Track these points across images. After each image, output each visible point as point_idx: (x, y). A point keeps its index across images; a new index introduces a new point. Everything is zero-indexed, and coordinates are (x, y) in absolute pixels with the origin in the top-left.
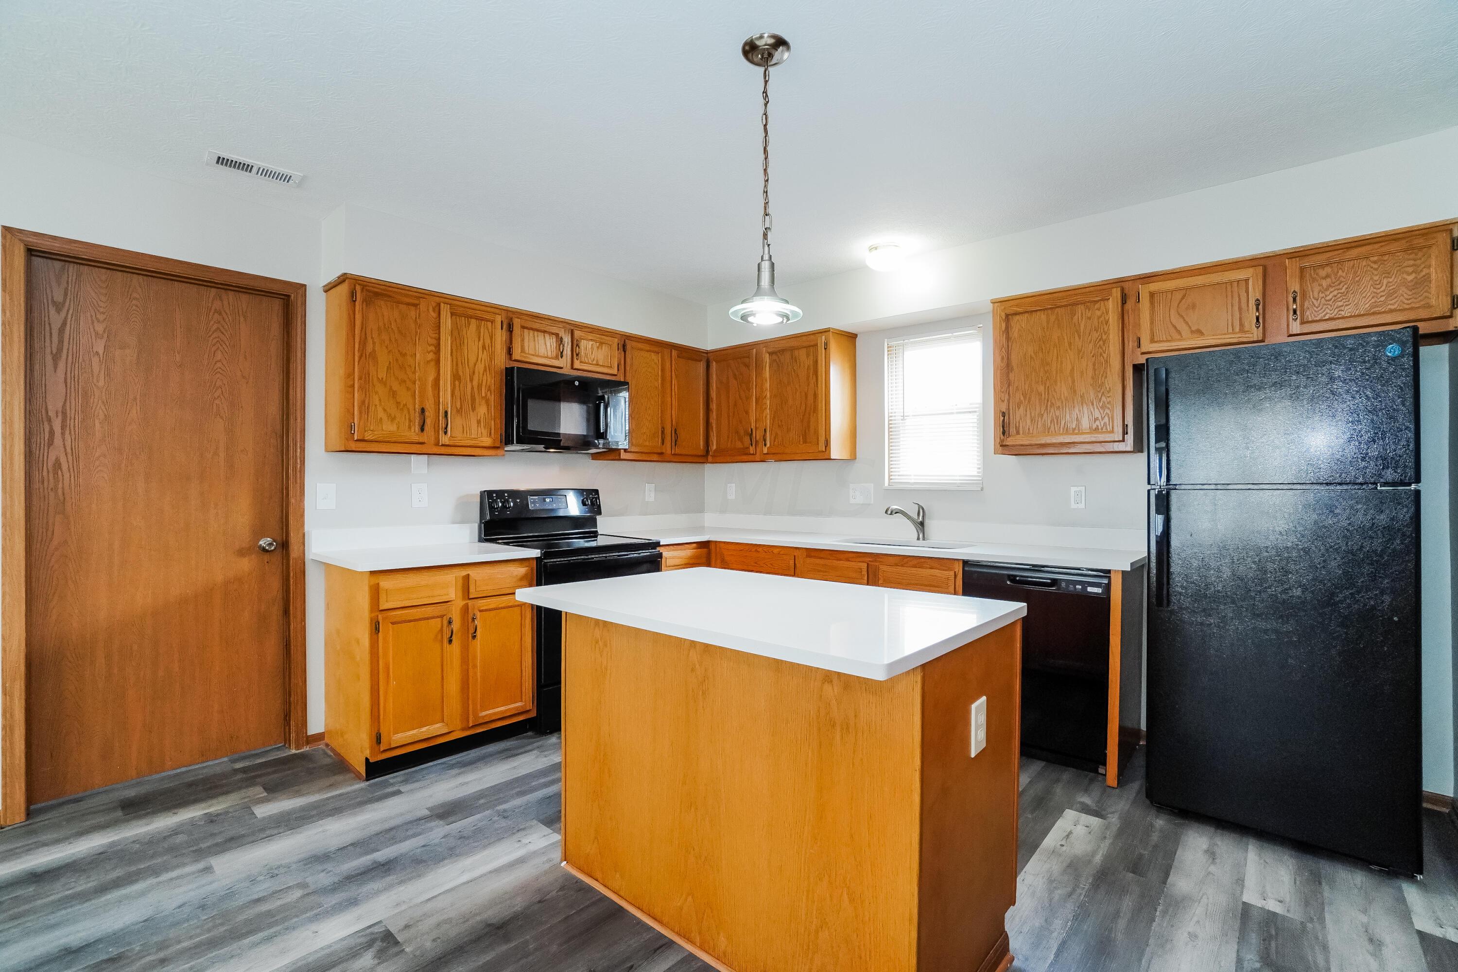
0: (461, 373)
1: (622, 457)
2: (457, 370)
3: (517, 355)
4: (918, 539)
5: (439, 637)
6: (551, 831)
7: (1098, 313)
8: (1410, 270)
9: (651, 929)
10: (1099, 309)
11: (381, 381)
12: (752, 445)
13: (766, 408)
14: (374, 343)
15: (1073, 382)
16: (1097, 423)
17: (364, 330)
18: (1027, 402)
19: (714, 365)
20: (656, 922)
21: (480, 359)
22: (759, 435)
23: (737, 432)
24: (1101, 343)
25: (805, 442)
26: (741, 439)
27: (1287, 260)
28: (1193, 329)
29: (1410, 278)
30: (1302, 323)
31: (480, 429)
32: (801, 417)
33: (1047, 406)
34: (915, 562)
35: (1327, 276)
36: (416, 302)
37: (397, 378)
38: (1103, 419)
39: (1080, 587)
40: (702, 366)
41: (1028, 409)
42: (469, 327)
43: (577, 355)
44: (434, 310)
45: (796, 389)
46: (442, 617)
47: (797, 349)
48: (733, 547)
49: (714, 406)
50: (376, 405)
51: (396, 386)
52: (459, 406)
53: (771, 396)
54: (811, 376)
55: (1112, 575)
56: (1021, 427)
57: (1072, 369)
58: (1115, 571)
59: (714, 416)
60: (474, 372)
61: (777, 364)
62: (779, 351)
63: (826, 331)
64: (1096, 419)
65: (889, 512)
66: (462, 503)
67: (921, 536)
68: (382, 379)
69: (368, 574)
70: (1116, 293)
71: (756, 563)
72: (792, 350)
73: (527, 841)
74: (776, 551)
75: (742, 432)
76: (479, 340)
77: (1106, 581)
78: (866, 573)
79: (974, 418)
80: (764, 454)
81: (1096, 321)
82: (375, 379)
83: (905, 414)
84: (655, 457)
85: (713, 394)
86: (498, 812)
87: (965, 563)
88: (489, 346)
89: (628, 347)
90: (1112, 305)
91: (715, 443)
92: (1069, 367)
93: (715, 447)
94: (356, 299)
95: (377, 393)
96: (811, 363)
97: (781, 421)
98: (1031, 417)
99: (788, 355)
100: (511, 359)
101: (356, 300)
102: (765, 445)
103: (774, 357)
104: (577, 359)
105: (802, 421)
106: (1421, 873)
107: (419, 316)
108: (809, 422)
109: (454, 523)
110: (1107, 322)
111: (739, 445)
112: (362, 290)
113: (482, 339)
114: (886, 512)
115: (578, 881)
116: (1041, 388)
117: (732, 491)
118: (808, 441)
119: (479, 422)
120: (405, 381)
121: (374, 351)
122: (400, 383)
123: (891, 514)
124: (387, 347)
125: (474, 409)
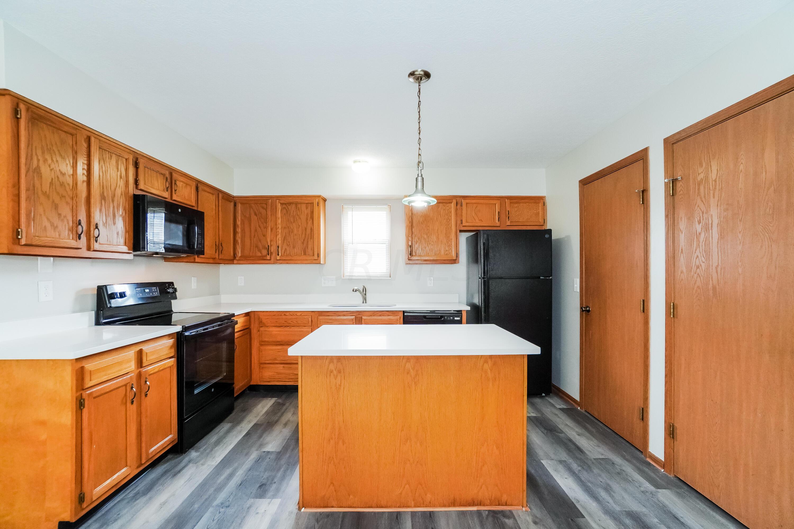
0: (105, 194)
1: (196, 261)
2: (103, 193)
3: (142, 186)
4: (363, 303)
5: (124, 401)
6: (269, 500)
7: (448, 208)
8: (535, 209)
9: (383, 513)
10: (448, 207)
11: (45, 194)
12: (268, 255)
13: (278, 234)
14: (38, 160)
15: (438, 235)
16: (447, 252)
17: (30, 146)
18: (420, 241)
19: (239, 206)
20: (384, 508)
21: (118, 186)
22: (273, 249)
23: (257, 247)
24: (449, 220)
25: (305, 254)
26: (260, 251)
27: (506, 200)
28: (480, 219)
29: (535, 212)
30: (511, 222)
31: (118, 239)
32: (303, 241)
33: (428, 244)
34: (380, 314)
35: (516, 207)
36: (74, 132)
37: (58, 193)
38: (449, 250)
39: (452, 318)
40: (232, 204)
41: (420, 245)
42: (111, 159)
43: (175, 191)
44: (85, 141)
45: (299, 226)
46: (126, 385)
47: (300, 203)
48: (268, 314)
49: (239, 230)
50: (41, 215)
51: (57, 199)
52: (105, 221)
53: (282, 228)
54: (309, 219)
55: (463, 312)
56: (417, 252)
57: (438, 230)
58: (464, 310)
59: (239, 236)
60: (114, 195)
61: (286, 210)
62: (288, 203)
63: (319, 196)
64: (446, 251)
65: (355, 291)
66: (80, 296)
67: (365, 302)
68: (46, 192)
69: (75, 360)
70: (454, 201)
71: (286, 322)
72: (297, 204)
73: (263, 511)
74: (299, 314)
75: (261, 247)
76: (118, 171)
77: (460, 315)
78: (355, 321)
79: (384, 246)
80: (277, 260)
81: (447, 211)
82: (40, 193)
83: (353, 242)
84: (211, 261)
85: (239, 223)
86: (217, 506)
87: (404, 312)
88: (124, 177)
89: (200, 189)
90: (453, 205)
91: (240, 253)
92: (437, 228)
93: (240, 255)
94: (21, 116)
95: (41, 204)
96: (309, 212)
97: (289, 242)
98: (421, 248)
99: (294, 206)
100: (137, 188)
101: (20, 118)
102: (278, 255)
103: (284, 206)
104: (175, 193)
105: (303, 243)
106: (551, 393)
107: (76, 143)
108: (307, 244)
109: (74, 312)
110: (451, 212)
111: (259, 254)
112: (28, 110)
113: (119, 170)
114: (353, 291)
115: (321, 513)
116: (425, 236)
117: (241, 281)
118: (307, 253)
119: (118, 234)
120: (64, 197)
121: (38, 167)
122: (60, 198)
123: (356, 291)
124: (50, 166)
125: (114, 224)
